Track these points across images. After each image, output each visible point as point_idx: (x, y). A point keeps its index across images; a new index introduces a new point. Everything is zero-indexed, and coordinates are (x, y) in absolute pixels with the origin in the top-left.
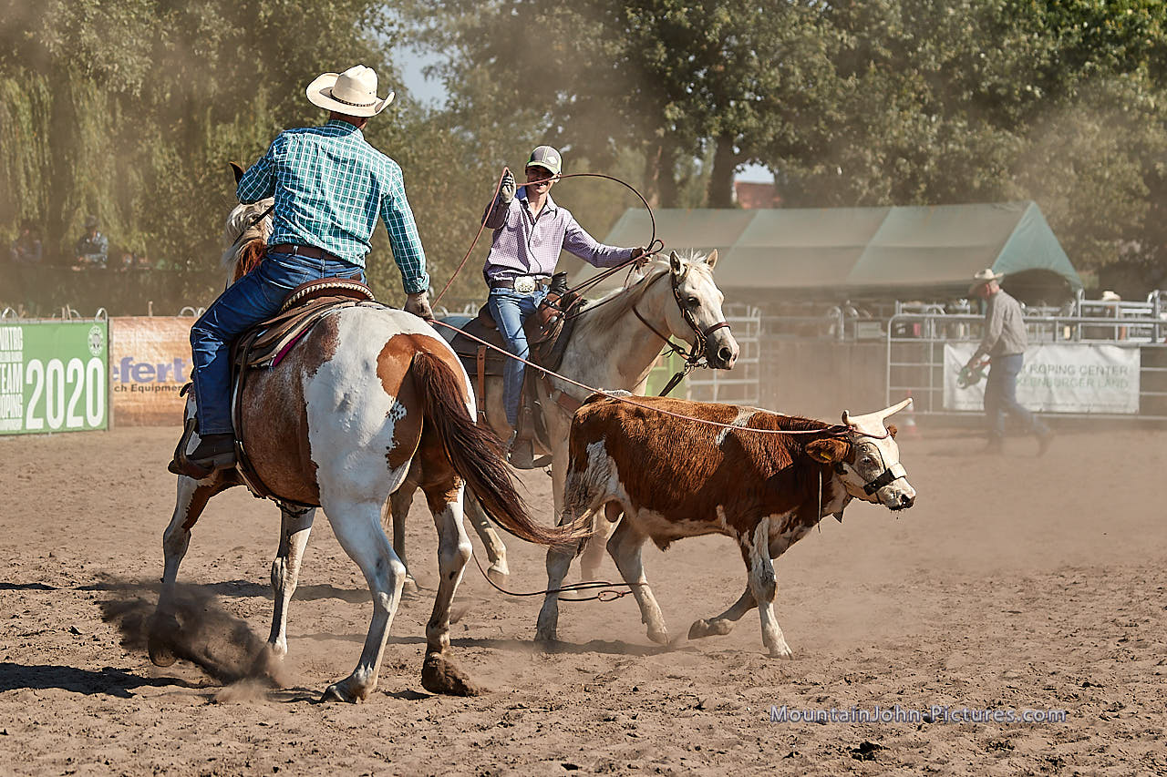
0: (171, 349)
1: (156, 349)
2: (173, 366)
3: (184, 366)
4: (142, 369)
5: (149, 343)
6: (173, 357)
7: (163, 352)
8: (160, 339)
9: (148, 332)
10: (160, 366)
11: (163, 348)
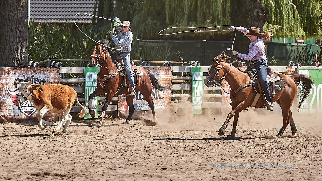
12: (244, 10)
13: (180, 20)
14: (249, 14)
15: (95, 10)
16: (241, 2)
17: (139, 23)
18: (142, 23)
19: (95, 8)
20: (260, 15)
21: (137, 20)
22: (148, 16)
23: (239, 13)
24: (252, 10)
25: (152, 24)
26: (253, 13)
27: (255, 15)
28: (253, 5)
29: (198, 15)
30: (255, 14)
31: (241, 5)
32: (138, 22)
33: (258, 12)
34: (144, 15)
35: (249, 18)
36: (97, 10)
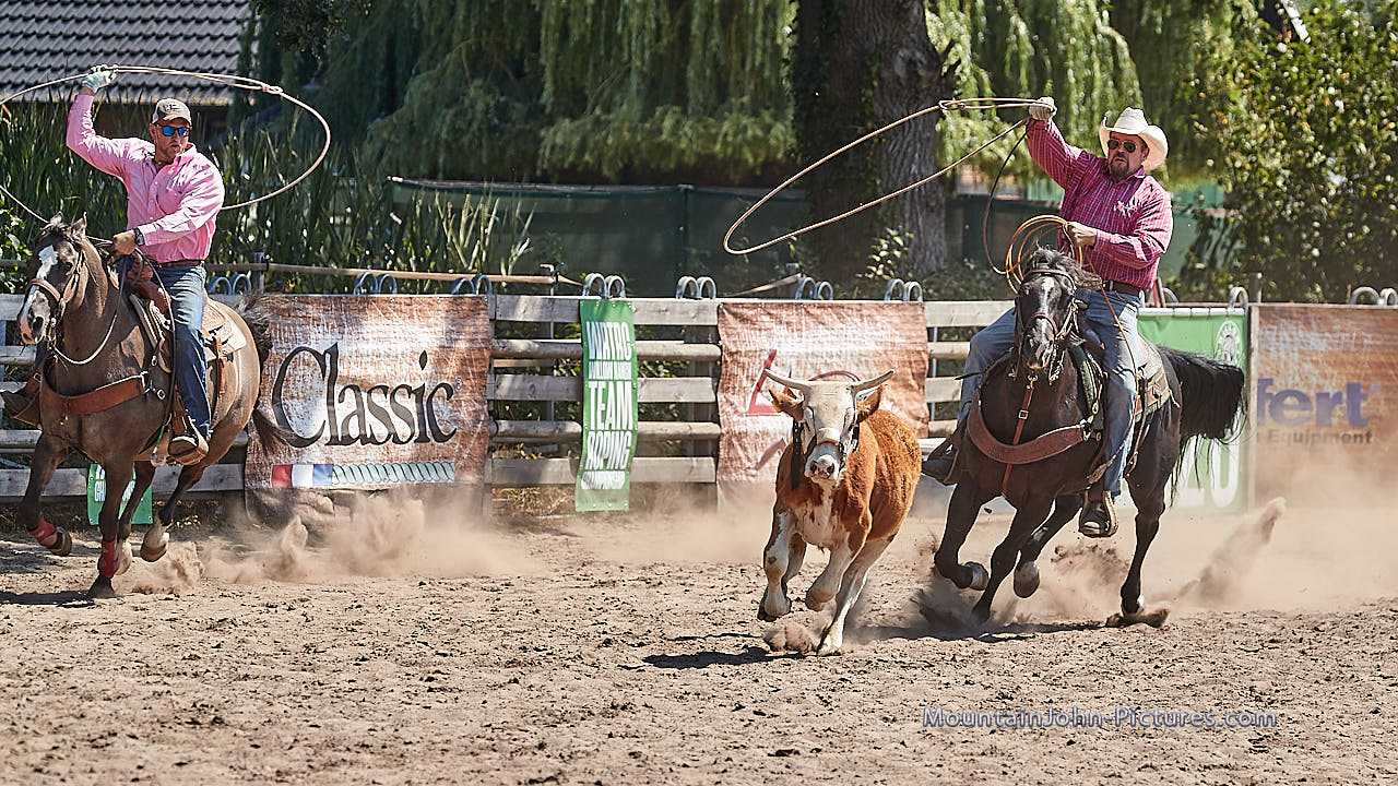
0: (1343, 364)
1: (1316, 363)
2: (1345, 396)
3: (1365, 397)
4: (1288, 401)
5: (1301, 352)
6: (1345, 381)
7: (1329, 371)
8: (1322, 346)
9: (1300, 332)
10: (1322, 396)
11: (1330, 365)
12: (849, 52)
13: (611, 96)
14: (874, 69)
15: (247, 50)
16: (837, 19)
17: (433, 105)
18: (448, 106)
19: (246, 39)
20: (919, 78)
21: (425, 94)
22: (473, 77)
23: (827, 64)
24: (885, 53)
25: (486, 112)
26: (890, 65)
27: (898, 78)
28: (890, 31)
29: (691, 74)
30: (900, 69)
31: (839, 31)
32: (429, 102)
33: (911, 63)
34: (453, 75)
35: (873, 87)
36: (255, 48)
